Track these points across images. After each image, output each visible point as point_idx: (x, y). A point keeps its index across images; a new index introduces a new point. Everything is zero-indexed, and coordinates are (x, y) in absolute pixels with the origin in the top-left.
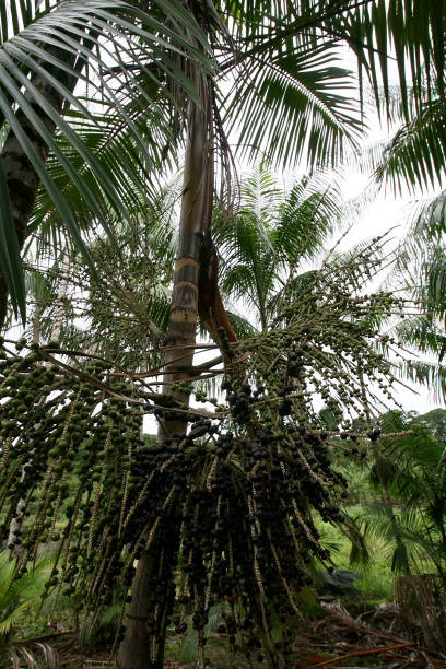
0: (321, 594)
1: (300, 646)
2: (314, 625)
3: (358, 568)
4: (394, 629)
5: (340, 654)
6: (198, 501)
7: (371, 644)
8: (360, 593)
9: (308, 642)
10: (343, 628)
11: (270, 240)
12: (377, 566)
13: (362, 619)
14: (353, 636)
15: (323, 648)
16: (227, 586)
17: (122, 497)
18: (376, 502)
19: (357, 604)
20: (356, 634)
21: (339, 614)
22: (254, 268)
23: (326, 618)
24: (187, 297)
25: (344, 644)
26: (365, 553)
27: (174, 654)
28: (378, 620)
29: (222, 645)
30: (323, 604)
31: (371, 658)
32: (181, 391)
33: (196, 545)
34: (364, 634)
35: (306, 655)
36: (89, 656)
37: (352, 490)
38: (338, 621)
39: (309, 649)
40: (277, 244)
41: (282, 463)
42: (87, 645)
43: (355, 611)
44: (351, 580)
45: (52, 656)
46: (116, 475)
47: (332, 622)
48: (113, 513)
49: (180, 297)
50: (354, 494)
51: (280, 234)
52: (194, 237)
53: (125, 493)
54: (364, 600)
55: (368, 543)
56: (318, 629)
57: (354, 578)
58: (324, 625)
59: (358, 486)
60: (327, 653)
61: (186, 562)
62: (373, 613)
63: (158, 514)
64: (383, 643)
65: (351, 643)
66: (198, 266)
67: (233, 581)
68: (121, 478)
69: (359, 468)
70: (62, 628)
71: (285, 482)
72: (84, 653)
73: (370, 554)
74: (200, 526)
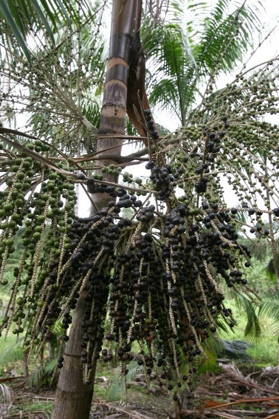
0: (219, 357)
1: (200, 394)
2: (213, 380)
3: (251, 340)
4: (276, 386)
5: (231, 401)
6: (123, 263)
7: (257, 395)
8: (251, 358)
9: (207, 391)
10: (235, 383)
11: (194, 55)
12: (267, 339)
13: (251, 377)
14: (242, 389)
15: (218, 396)
16: (146, 329)
17: (59, 255)
18: (270, 291)
19: (248, 366)
20: (245, 387)
21: (233, 373)
22: (178, 83)
23: (223, 375)
24: (116, 94)
25: (235, 394)
26: (258, 329)
27: (102, 395)
28: (263, 379)
29: (139, 390)
30: (220, 364)
31: (256, 405)
32: (111, 173)
33: (121, 296)
34: (252, 387)
35: (204, 400)
36: (37, 393)
37: (251, 279)
38: (232, 378)
39: (207, 396)
40: (201, 59)
41: (196, 233)
42: (35, 386)
43: (245, 371)
44: (245, 348)
45: (8, 393)
46: (54, 238)
47: (227, 378)
48: (52, 267)
49: (111, 93)
50: (252, 283)
51: (203, 49)
52: (124, 39)
53: (62, 251)
54: (254, 363)
55: (260, 320)
56: (215, 383)
57: (247, 347)
58: (220, 380)
59: (256, 277)
60: (221, 400)
61: (113, 309)
62: (260, 373)
63: (89, 267)
64: (266, 395)
65: (241, 393)
66: (127, 67)
67: (151, 326)
68: (59, 241)
69: (258, 262)
70: (15, 373)
71: (198, 247)
72: (33, 392)
73: (262, 330)
74: (124, 283)
